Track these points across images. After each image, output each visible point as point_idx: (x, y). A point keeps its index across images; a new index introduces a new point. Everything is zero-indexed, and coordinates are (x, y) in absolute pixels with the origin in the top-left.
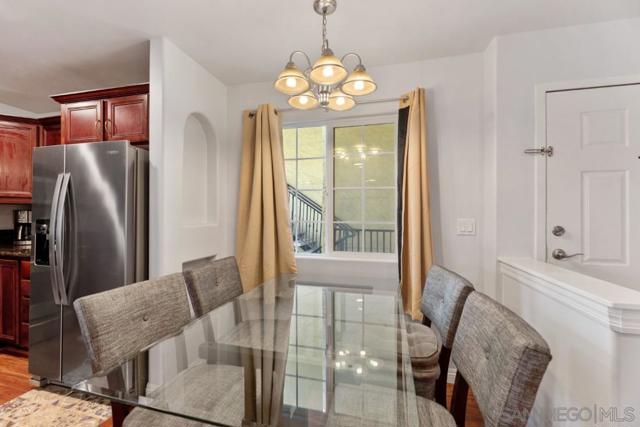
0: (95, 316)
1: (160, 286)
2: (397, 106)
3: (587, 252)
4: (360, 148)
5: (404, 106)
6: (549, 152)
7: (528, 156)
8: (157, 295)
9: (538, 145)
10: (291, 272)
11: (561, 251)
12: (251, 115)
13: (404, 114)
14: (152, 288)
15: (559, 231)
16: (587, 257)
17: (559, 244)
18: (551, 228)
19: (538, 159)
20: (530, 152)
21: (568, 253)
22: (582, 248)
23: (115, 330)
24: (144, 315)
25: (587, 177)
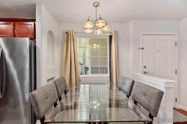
0: (37, 98)
1: (50, 87)
2: (109, 34)
3: (150, 72)
4: (95, 45)
5: (111, 35)
6: (143, 49)
7: (139, 50)
8: (49, 90)
9: (141, 47)
10: (80, 81)
11: (145, 72)
12: (66, 33)
13: (111, 37)
14: (48, 88)
15: (145, 67)
16: (150, 73)
17: (145, 70)
18: (143, 67)
19: (141, 50)
20: (139, 49)
21: (147, 72)
22: (149, 71)
23: (42, 103)
24: (47, 97)
25: (150, 55)
